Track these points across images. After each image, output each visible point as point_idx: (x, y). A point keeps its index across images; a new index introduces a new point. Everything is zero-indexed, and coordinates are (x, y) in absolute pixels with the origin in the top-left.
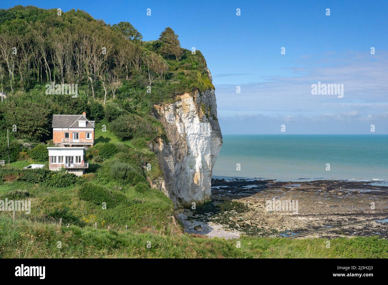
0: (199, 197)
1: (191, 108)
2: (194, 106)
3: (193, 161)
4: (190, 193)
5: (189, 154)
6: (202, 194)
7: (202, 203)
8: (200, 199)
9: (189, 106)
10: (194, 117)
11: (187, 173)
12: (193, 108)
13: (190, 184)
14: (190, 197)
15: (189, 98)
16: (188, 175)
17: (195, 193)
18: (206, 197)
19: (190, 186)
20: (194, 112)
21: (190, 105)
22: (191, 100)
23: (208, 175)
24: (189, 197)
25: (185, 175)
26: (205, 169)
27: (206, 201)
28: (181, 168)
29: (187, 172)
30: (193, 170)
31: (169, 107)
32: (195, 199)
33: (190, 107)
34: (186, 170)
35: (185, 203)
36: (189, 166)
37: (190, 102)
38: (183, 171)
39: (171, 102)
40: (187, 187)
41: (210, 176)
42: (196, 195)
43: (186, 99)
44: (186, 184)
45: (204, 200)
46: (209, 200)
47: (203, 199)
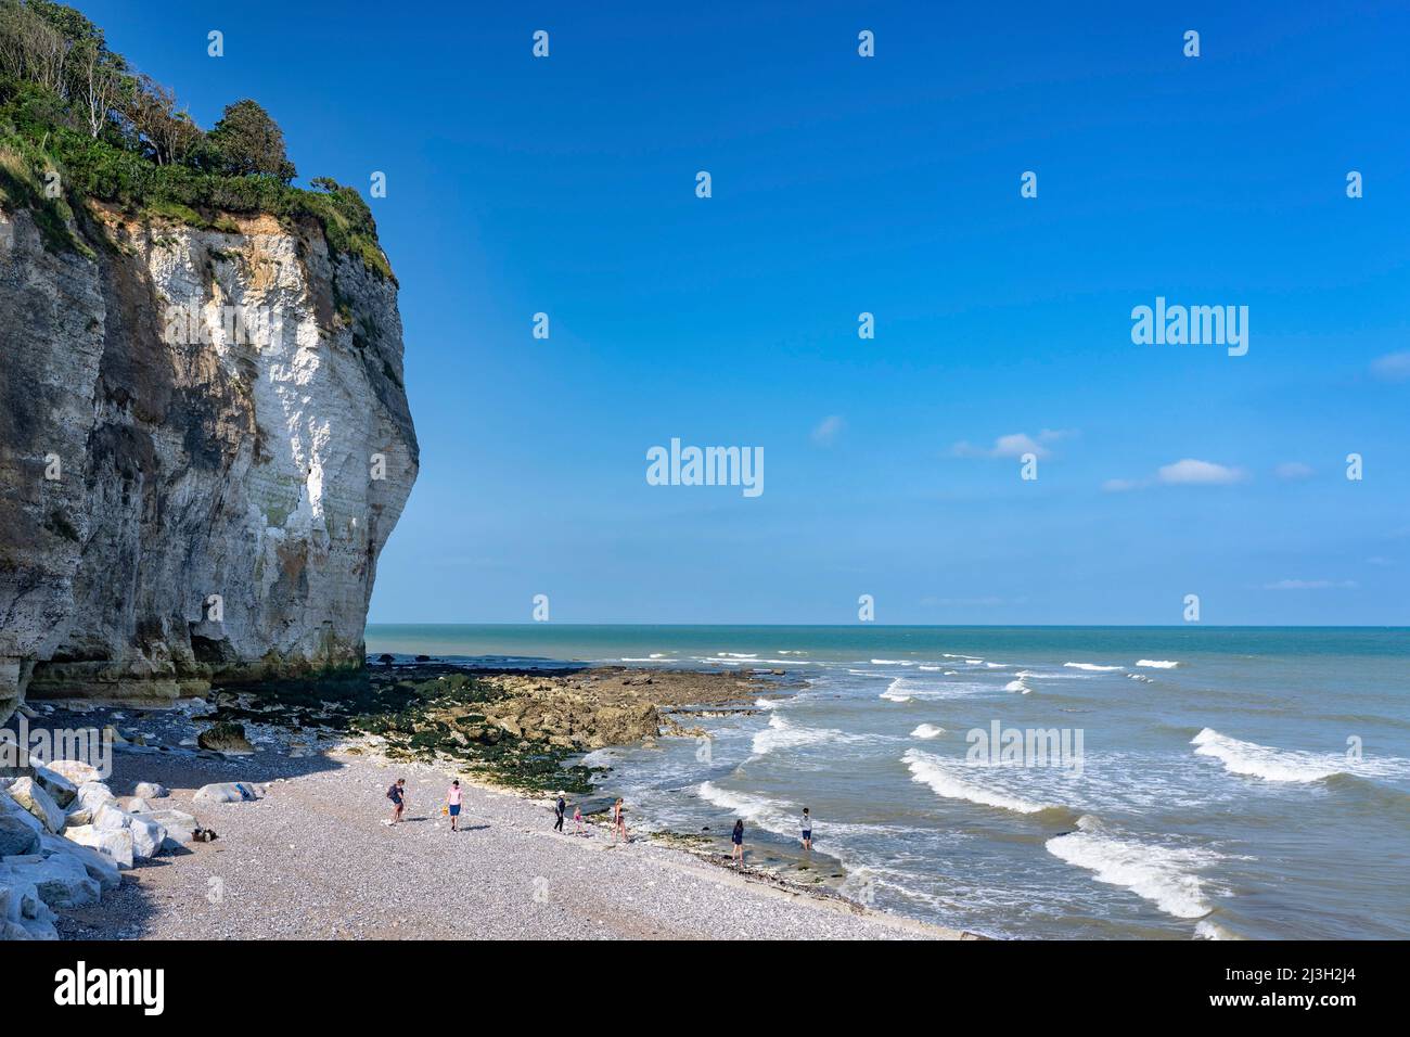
0: (306, 646)
1: (282, 274)
2: (299, 271)
3: (283, 494)
4: (263, 623)
5: (267, 460)
6: (317, 633)
7: (317, 666)
8: (309, 654)
9: (274, 266)
10: (301, 319)
11: (249, 537)
12: (291, 278)
13: (266, 588)
14: (264, 639)
15: (278, 237)
16: (259, 548)
17: (285, 622)
18: (338, 650)
19: (266, 593)
20: (299, 294)
21: (279, 263)
22: (284, 244)
23: (354, 566)
24: (256, 638)
25: (240, 542)
26: (341, 540)
27: (336, 664)
28: (220, 506)
29: (250, 530)
30: (283, 531)
31: (176, 236)
32: (284, 649)
33: (279, 271)
34: (244, 522)
35: (239, 664)
36: (263, 511)
37: (281, 252)
38: (230, 521)
39: (184, 219)
40: (248, 597)
41: (359, 571)
42: (292, 635)
43: (265, 237)
44: (245, 584)
45: (330, 659)
46: (351, 660)
47: (325, 654)
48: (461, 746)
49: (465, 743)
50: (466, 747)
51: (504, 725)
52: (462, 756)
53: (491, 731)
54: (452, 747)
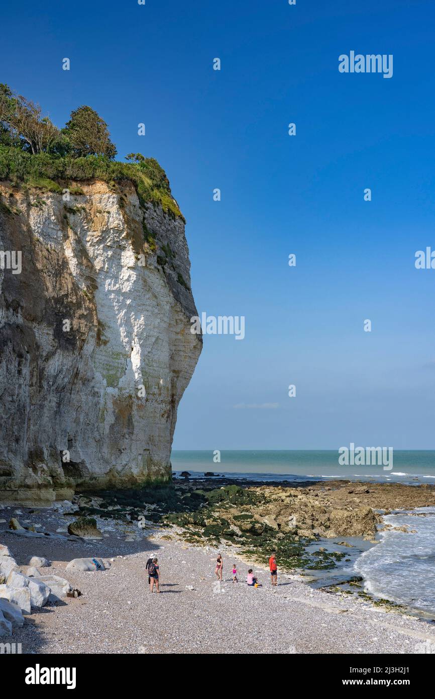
0: (133, 465)
1: (111, 219)
2: (121, 217)
3: (116, 364)
4: (105, 450)
5: (105, 343)
6: (140, 457)
7: (141, 479)
8: (135, 471)
9: (106, 214)
10: (123, 248)
11: (95, 394)
12: (117, 222)
13: (107, 427)
14: (107, 462)
15: (107, 195)
16: (102, 401)
17: (120, 450)
18: (154, 468)
19: (107, 431)
20: (122, 232)
21: (109, 213)
22: (111, 200)
23: (162, 412)
24: (102, 461)
25: (90, 398)
26: (154, 394)
27: (153, 478)
28: (77, 374)
29: (96, 389)
30: (116, 390)
31: (44, 199)
32: (119, 468)
33: (109, 218)
34: (92, 384)
35: (91, 479)
36: (104, 376)
37: (109, 205)
38: (84, 384)
39: (49, 188)
40: (96, 434)
41: (166, 415)
42: (124, 458)
43: (99, 195)
44: (94, 425)
45: (149, 475)
46: (162, 475)
47: (146, 472)
48: (237, 535)
49: (240, 533)
50: (241, 537)
51: (266, 521)
52: (238, 543)
53: (257, 526)
54: (231, 536)
